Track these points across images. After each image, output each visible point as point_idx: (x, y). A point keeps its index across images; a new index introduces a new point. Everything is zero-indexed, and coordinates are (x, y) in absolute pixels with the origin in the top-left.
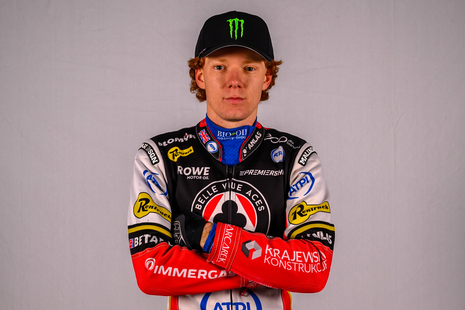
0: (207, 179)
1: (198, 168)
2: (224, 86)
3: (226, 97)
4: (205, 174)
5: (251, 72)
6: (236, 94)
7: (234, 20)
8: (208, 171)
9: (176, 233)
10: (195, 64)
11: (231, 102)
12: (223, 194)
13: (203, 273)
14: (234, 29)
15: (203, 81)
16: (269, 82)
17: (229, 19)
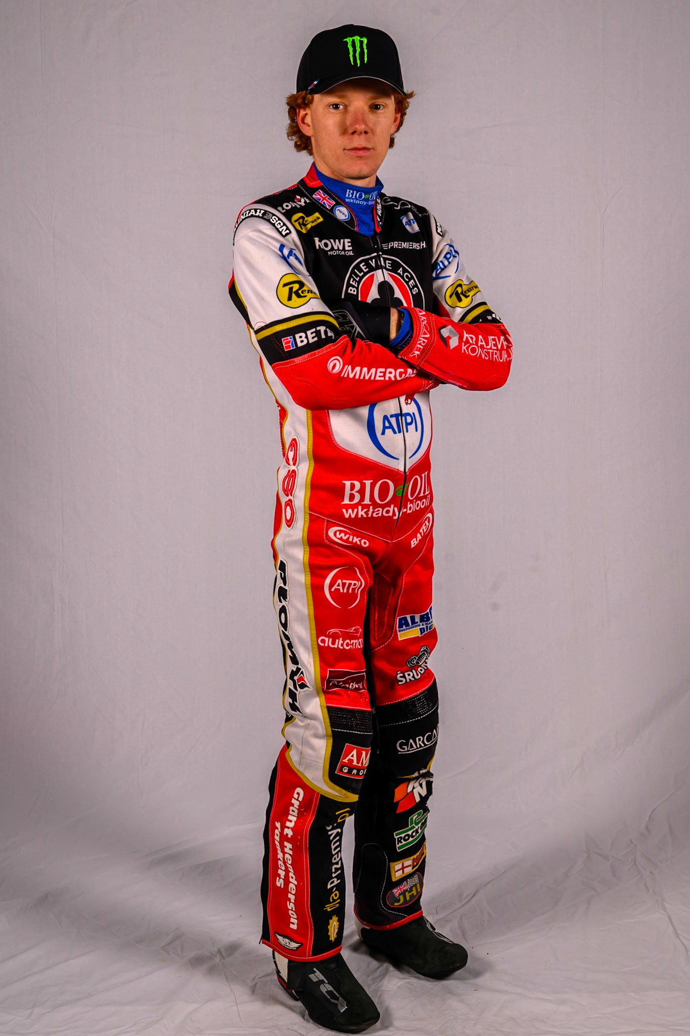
0: (352, 254)
1: (337, 241)
2: (344, 131)
3: (347, 148)
4: (347, 248)
5: (380, 111)
6: (361, 143)
7: (353, 38)
8: (350, 244)
9: (345, 326)
10: (299, 101)
11: (352, 153)
12: (374, 274)
13: (390, 373)
14: (355, 51)
15: (310, 123)
16: (396, 123)
17: (346, 38)
